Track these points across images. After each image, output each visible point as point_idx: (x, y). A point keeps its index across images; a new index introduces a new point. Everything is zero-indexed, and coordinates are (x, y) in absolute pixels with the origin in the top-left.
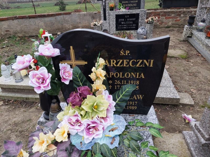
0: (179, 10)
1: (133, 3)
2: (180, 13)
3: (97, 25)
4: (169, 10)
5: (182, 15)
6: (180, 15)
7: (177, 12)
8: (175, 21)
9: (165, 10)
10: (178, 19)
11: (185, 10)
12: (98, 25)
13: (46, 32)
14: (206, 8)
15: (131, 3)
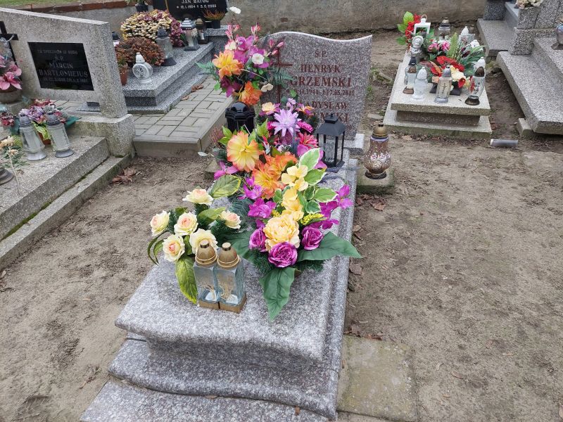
3: (532, 6)
12: (534, 5)
13: (424, 17)
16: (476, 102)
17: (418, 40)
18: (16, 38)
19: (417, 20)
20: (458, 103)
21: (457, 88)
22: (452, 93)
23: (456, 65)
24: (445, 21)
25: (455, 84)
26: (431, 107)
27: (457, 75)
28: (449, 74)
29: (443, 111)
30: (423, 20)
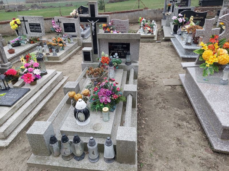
0: (212, 7)
1: (183, 3)
2: (213, 9)
4: (206, 7)
5: (214, 11)
6: (213, 11)
7: (211, 9)
8: (210, 14)
9: (203, 8)
10: (212, 13)
11: (216, 7)
12: (169, 15)
14: (227, 6)
15: (182, 3)
16: (153, 34)
17: (142, 23)
18: (61, 22)
19: (142, 19)
20: (150, 34)
21: (149, 32)
22: (148, 33)
23: (149, 27)
24: (149, 19)
25: (149, 31)
26: (144, 36)
27: (149, 29)
28: (147, 29)
29: (146, 36)
30: (144, 19)
